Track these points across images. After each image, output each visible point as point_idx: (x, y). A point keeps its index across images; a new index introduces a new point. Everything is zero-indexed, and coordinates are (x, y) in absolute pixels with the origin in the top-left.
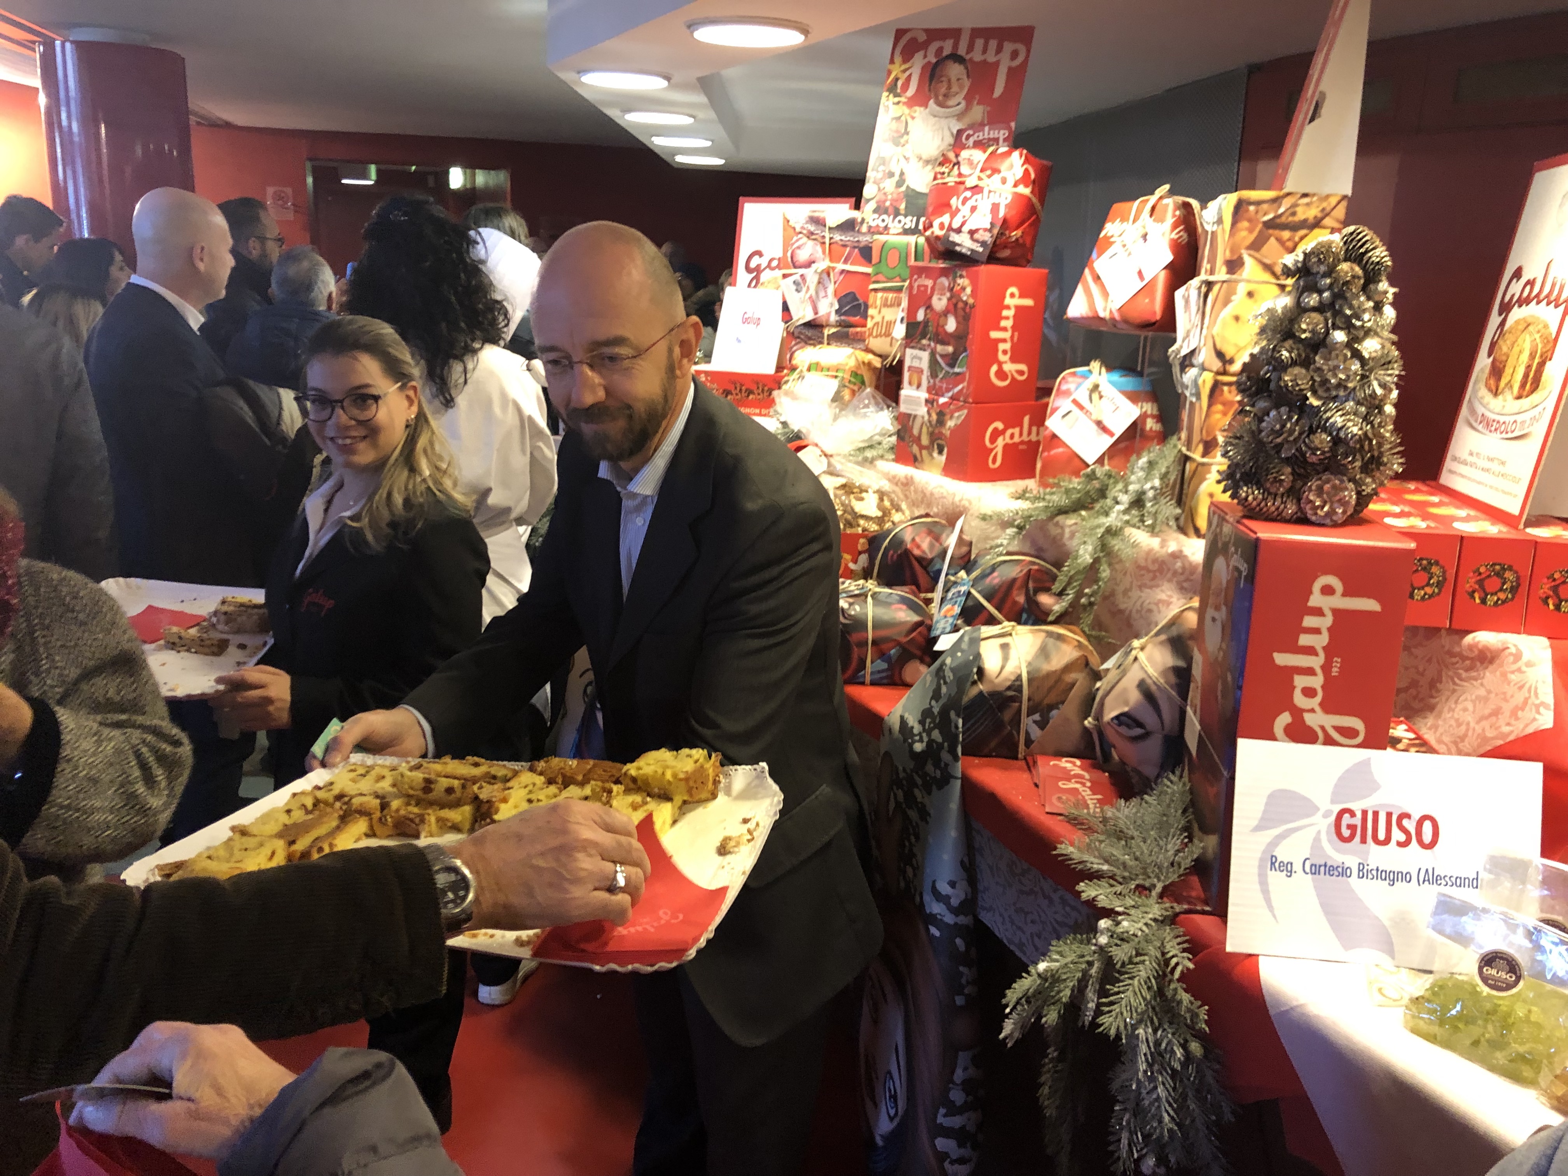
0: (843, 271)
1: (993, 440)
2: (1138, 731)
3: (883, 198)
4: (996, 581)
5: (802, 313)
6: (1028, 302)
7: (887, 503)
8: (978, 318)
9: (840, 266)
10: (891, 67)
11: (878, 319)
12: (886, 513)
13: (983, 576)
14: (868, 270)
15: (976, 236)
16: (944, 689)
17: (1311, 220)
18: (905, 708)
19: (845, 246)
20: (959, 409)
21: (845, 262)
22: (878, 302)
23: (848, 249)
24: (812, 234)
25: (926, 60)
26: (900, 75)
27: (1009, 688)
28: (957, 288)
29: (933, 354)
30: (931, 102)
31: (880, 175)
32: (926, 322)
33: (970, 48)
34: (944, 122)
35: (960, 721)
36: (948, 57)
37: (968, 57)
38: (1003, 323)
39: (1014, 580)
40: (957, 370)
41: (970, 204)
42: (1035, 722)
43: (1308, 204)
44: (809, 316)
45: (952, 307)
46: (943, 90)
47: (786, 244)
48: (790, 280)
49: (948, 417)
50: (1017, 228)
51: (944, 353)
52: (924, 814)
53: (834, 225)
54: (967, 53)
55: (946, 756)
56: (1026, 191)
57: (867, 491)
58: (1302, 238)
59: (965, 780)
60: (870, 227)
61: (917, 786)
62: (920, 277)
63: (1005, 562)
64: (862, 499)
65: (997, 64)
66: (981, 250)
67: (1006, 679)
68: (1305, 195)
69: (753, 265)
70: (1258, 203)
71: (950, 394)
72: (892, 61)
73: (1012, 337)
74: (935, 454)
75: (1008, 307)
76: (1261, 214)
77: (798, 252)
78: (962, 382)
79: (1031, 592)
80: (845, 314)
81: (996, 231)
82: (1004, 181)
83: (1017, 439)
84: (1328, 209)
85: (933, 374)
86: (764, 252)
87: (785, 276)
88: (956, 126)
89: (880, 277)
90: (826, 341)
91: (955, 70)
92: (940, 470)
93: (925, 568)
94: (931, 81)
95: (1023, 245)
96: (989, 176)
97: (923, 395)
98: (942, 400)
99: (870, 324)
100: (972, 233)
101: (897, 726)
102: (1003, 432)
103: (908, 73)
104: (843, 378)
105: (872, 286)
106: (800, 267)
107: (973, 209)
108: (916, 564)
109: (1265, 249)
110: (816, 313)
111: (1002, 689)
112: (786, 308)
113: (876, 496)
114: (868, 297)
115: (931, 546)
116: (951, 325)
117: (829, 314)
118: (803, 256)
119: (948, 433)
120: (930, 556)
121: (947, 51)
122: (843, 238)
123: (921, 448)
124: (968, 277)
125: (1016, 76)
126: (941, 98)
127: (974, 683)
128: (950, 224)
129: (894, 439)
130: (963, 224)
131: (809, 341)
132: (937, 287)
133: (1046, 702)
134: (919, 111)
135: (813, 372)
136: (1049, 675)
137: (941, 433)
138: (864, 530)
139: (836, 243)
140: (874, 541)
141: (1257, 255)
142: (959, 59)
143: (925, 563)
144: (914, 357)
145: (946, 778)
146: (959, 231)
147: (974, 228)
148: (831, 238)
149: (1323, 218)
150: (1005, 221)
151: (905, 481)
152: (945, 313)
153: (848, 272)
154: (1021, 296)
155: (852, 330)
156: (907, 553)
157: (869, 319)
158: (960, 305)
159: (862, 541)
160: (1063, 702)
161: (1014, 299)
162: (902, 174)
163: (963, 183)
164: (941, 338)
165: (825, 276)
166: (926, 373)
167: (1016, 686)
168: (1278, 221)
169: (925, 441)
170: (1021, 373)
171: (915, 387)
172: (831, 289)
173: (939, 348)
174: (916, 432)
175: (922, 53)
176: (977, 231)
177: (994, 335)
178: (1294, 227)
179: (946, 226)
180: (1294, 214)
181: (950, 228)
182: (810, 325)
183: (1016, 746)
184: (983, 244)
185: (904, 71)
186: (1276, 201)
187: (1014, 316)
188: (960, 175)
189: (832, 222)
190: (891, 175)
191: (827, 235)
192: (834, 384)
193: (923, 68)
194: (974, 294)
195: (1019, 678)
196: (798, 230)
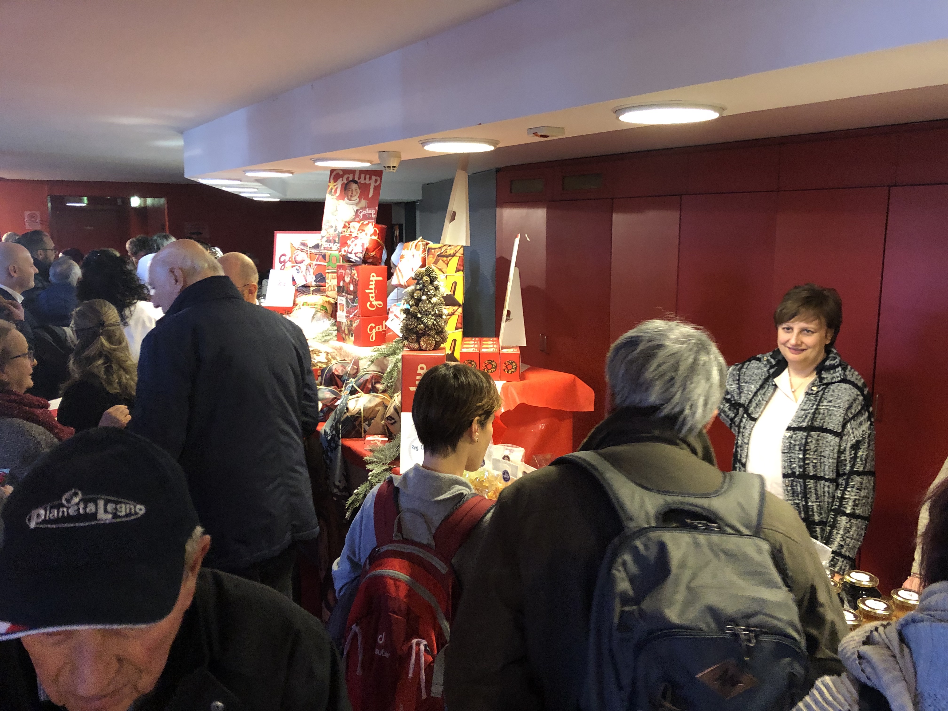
0: (316, 265)
1: (371, 330)
2: (393, 421)
3: (329, 236)
4: (362, 381)
5: (301, 282)
6: (380, 278)
7: (330, 357)
8: (360, 284)
9: (315, 262)
10: (329, 184)
11: (330, 284)
12: (329, 360)
13: (359, 379)
14: (325, 264)
15: (357, 255)
16: (337, 417)
17: (452, 254)
18: (326, 427)
19: (316, 254)
20: (357, 319)
21: (317, 261)
22: (330, 278)
23: (317, 256)
24: (303, 250)
25: (343, 182)
26: (333, 187)
27: (357, 413)
28: (352, 274)
29: (347, 298)
30: (346, 199)
31: (327, 227)
32: (343, 286)
33: (359, 178)
34: (351, 206)
35: (340, 426)
36: (351, 181)
37: (359, 181)
38: (371, 287)
39: (367, 380)
40: (355, 305)
41: (354, 243)
42: (367, 424)
43: (450, 249)
44: (304, 283)
45: (351, 281)
46: (350, 194)
47: (292, 254)
48: (295, 268)
49: (353, 322)
50: (373, 252)
51: (350, 298)
52: (331, 461)
53: (311, 246)
54: (358, 180)
55: (336, 438)
56: (376, 238)
57: (321, 352)
58: (450, 260)
59: (342, 445)
60: (324, 248)
61: (329, 451)
62: (340, 269)
63: (366, 374)
64: (319, 356)
65: (370, 184)
66: (359, 260)
67: (356, 411)
68: (450, 246)
69: (282, 260)
70: (435, 249)
71: (353, 314)
72: (330, 182)
73: (375, 292)
74: (350, 337)
75: (372, 281)
76: (436, 252)
77: (297, 256)
78: (357, 309)
79: (373, 383)
80: (318, 282)
81: (364, 253)
82: (366, 234)
83: (381, 330)
84: (457, 250)
85: (348, 307)
86: (286, 255)
87: (293, 267)
88: (356, 208)
89: (330, 267)
90: (311, 292)
91: (354, 186)
92: (352, 343)
93: (340, 379)
94: (345, 190)
95: (376, 257)
96: (361, 233)
97: (345, 314)
98: (351, 316)
99: (327, 286)
100: (355, 254)
101: (323, 433)
102: (375, 327)
103: (336, 187)
104: (317, 308)
105: (327, 271)
106: (298, 263)
107: (356, 245)
108: (337, 378)
109: (438, 264)
110: (306, 282)
111: (355, 414)
112: (294, 280)
113: (325, 354)
114: (326, 275)
115: (342, 370)
116: (352, 288)
117: (311, 282)
118: (299, 259)
119: (354, 329)
120: (341, 375)
121: (351, 179)
122: (315, 251)
123: (346, 335)
124: (356, 270)
125: (377, 189)
126: (349, 197)
127: (345, 413)
128: (348, 250)
129: (336, 332)
130: (352, 250)
131: (304, 293)
132: (346, 273)
133: (369, 417)
134: (341, 202)
135: (305, 306)
136: (370, 408)
137: (351, 329)
138: (320, 367)
139: (312, 253)
140: (323, 370)
141: (436, 265)
142: (356, 182)
143: (340, 377)
144: (341, 300)
145: (337, 445)
146: (351, 253)
147: (356, 252)
148: (310, 251)
149: (455, 254)
150: (367, 249)
151: (340, 348)
152: (349, 283)
153: (318, 265)
154: (377, 276)
155: (321, 288)
156: (333, 373)
157: (327, 284)
158: (354, 280)
159: (319, 371)
160: (375, 417)
161: (374, 278)
162: (336, 227)
163: (351, 235)
164: (349, 293)
165: (309, 266)
166: (345, 306)
167: (359, 413)
168: (442, 254)
169: (347, 332)
170: (380, 305)
171: (342, 311)
172: (312, 271)
173: (349, 296)
174: (343, 329)
175: (341, 179)
176: (357, 253)
177: (367, 291)
178: (447, 256)
179: (346, 251)
180: (446, 252)
181: (348, 252)
182: (304, 286)
183: (361, 433)
184: (360, 258)
185: (335, 186)
186: (440, 248)
187: (375, 284)
188: (351, 232)
189: (311, 245)
190: (332, 227)
191: (309, 250)
192: (313, 311)
193: (342, 185)
194: (358, 276)
195: (360, 410)
196: (296, 248)
